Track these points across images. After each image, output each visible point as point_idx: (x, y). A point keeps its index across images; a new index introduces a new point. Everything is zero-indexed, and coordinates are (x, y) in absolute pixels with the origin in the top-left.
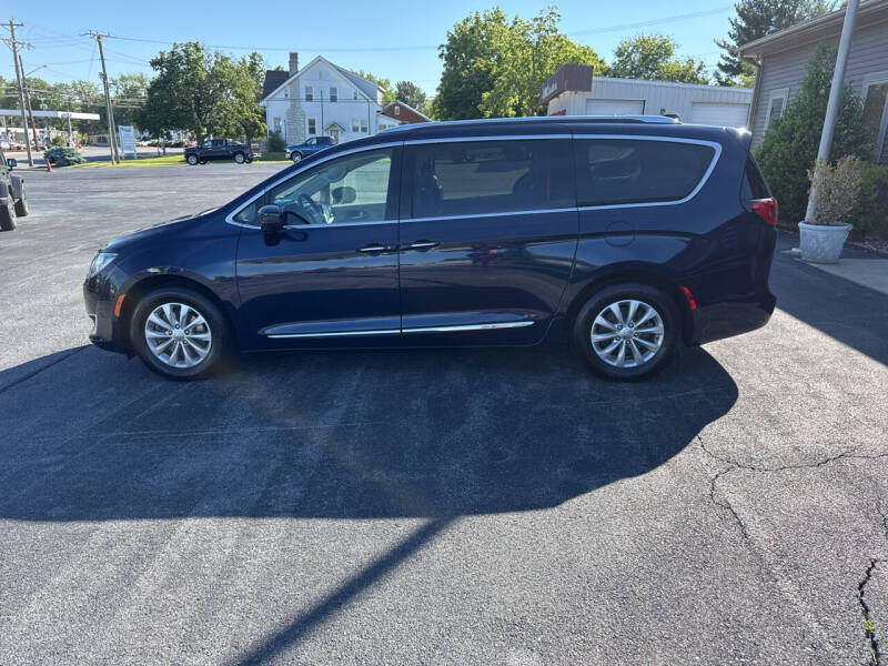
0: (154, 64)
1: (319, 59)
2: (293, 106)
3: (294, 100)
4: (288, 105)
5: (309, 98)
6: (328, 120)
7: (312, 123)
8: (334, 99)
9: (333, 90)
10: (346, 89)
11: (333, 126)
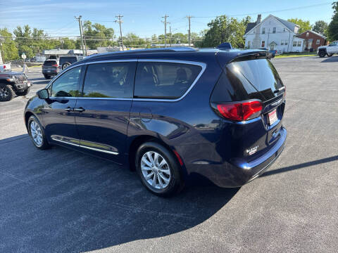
0: (209, 25)
1: (270, 16)
2: (256, 36)
3: (257, 34)
4: (254, 36)
5: (264, 33)
6: (270, 41)
7: (263, 42)
8: (274, 32)
9: (275, 28)
10: (281, 27)
11: (273, 44)
